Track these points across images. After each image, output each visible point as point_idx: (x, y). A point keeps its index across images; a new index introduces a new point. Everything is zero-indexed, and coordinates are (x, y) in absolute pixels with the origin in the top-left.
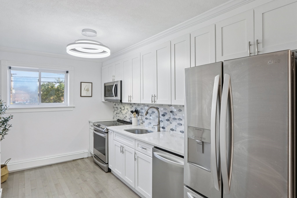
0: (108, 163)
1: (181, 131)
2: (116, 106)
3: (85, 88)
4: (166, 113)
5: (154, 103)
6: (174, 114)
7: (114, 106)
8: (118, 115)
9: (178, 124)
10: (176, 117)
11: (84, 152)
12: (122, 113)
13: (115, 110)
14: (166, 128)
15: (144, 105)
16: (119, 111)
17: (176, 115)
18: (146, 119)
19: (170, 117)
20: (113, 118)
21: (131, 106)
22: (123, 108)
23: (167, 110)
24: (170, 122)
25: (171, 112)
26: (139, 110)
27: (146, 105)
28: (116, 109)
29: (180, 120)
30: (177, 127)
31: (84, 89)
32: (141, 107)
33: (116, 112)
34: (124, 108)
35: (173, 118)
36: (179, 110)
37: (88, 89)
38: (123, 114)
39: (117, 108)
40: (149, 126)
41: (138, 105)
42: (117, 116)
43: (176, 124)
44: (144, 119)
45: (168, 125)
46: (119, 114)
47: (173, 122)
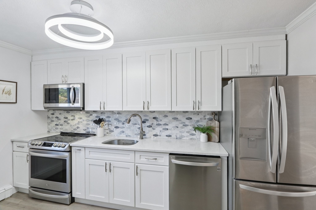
0: (71, 192)
1: (167, 136)
2: (54, 116)
3: (4, 89)
4: (147, 120)
5: (147, 110)
6: (158, 120)
7: (51, 116)
8: (60, 127)
9: (164, 129)
10: (160, 123)
11: (4, 190)
12: (68, 123)
13: (52, 121)
14: (147, 135)
15: (113, 112)
16: (62, 122)
17: (161, 120)
18: (117, 127)
19: (152, 124)
20: (49, 132)
21: (88, 115)
22: (70, 118)
23: (148, 117)
24: (153, 128)
25: (154, 118)
26: (104, 119)
27: (116, 112)
28: (54, 119)
29: (165, 125)
30: (163, 132)
31: (2, 91)
32: (106, 115)
33: (54, 123)
34: (74, 118)
35: (156, 125)
36: (164, 116)
37: (10, 91)
38: (71, 126)
39: (57, 117)
40: (121, 135)
41: (103, 113)
42: (57, 129)
43: (161, 129)
44: (112, 128)
45: (149, 131)
46: (61, 125)
47: (157, 128)
